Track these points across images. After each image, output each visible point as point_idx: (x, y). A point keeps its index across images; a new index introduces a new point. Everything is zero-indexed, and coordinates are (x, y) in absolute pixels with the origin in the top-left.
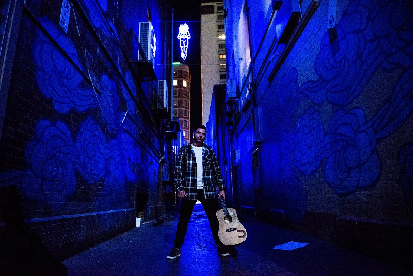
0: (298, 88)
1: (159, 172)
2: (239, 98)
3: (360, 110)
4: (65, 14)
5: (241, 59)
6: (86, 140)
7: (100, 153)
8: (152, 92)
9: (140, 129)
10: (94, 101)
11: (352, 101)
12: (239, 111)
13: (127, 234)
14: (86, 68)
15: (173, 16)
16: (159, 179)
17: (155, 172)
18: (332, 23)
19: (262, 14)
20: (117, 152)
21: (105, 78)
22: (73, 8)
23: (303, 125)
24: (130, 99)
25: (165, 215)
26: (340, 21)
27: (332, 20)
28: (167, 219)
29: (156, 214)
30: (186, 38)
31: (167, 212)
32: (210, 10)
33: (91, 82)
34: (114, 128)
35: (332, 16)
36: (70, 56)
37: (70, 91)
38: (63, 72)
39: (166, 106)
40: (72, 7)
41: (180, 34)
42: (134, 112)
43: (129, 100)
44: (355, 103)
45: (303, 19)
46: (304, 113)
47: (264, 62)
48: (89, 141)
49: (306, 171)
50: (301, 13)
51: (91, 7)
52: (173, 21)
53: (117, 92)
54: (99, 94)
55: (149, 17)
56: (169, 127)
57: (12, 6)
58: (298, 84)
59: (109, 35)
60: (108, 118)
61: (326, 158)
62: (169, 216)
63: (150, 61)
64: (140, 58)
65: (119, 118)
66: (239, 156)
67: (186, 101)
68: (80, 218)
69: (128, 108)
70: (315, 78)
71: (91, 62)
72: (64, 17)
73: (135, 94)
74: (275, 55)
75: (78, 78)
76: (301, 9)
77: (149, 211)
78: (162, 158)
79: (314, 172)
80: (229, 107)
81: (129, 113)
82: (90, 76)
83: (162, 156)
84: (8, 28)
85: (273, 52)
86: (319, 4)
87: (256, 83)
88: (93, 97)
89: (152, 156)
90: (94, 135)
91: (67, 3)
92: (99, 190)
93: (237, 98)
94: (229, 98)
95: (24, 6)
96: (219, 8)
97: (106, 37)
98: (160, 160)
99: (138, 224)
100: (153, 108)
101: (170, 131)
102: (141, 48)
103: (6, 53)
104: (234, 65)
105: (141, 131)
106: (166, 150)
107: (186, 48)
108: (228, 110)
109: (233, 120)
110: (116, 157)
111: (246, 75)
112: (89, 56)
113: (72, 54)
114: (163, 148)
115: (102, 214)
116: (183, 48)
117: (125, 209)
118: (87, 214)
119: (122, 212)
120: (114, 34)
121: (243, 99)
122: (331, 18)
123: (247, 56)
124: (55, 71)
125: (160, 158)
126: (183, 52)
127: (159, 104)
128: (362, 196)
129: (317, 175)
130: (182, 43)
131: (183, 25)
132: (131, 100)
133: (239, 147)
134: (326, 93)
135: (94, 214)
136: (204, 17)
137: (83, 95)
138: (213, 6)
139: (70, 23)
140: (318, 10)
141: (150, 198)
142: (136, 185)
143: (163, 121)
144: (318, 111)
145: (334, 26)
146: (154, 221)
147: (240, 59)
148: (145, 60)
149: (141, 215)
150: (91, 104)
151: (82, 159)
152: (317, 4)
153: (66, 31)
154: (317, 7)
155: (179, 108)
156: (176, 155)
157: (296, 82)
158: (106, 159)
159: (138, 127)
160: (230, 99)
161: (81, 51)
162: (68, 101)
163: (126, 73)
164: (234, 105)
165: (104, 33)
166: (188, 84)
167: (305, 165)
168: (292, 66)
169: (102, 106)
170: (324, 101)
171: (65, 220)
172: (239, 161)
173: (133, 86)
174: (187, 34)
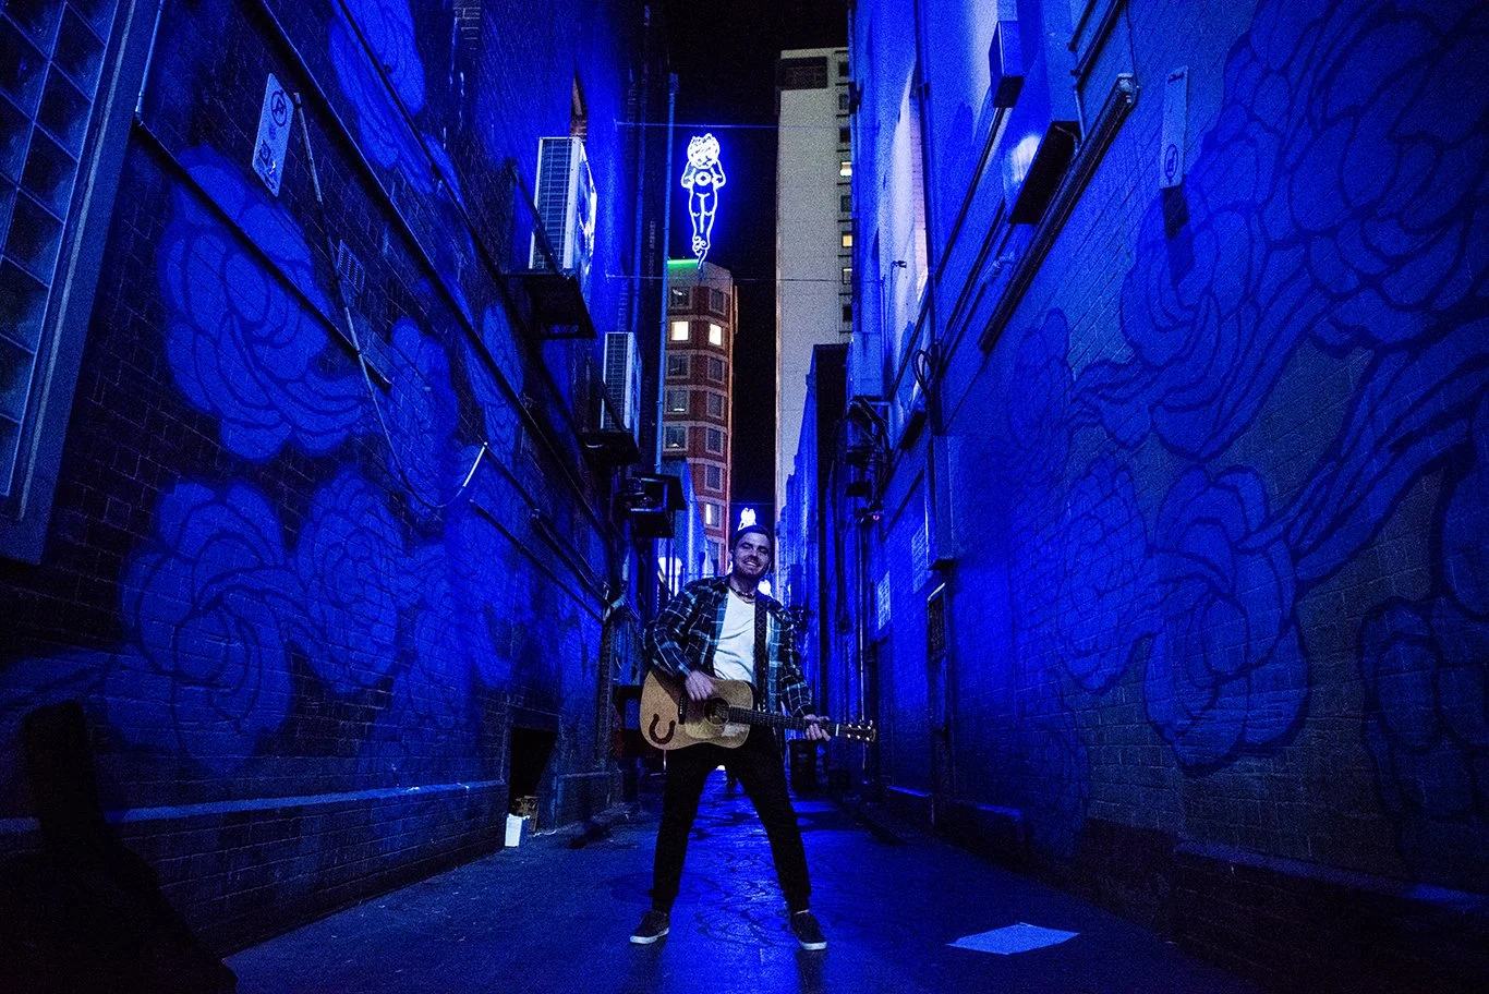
0: (1068, 384)
1: (602, 654)
2: (891, 398)
3: (1250, 476)
4: (272, 133)
5: (900, 263)
6: (331, 547)
7: (381, 588)
8: (581, 371)
9: (531, 504)
10: (364, 415)
11: (1228, 445)
12: (891, 447)
13: (469, 871)
14: (340, 306)
15: (672, 99)
16: (601, 680)
17: (585, 652)
18: (1172, 170)
19: (965, 112)
20: (444, 586)
21: (407, 335)
22: (301, 110)
23: (1082, 515)
24: (500, 400)
25: (619, 808)
26: (1196, 167)
27: (1171, 161)
28: (625, 822)
29: (585, 801)
30: (711, 184)
31: (629, 797)
32: (813, 76)
33: (357, 353)
34: (434, 504)
35: (1173, 146)
36: (285, 269)
37: (282, 383)
38: (260, 325)
39: (632, 424)
40: (296, 106)
41: (691, 168)
42: (511, 445)
43: (494, 405)
44: (1235, 453)
45: (1087, 147)
46: (1089, 473)
47: (969, 281)
48: (345, 549)
49: (1088, 675)
50: (1081, 124)
51: (366, 102)
52: (671, 125)
53: (450, 379)
54: (385, 389)
55: (579, 112)
56: (643, 496)
57: (96, 125)
58: (1070, 369)
59: (429, 189)
60: (415, 468)
61: (1150, 635)
62: (634, 811)
63: (574, 272)
64: (536, 260)
65: (454, 468)
66: (887, 606)
67: (720, 396)
68: (299, 809)
69: (491, 433)
70: (1120, 353)
71: (359, 284)
72: (269, 142)
73: (515, 384)
74: (1002, 264)
75: (312, 340)
76: (1083, 110)
77: (559, 793)
78: (616, 605)
79: (1112, 681)
80: (855, 428)
81: (495, 452)
82: (353, 332)
83: (613, 598)
84: (78, 195)
85: (994, 253)
86: (1137, 100)
87: (944, 353)
88: (364, 400)
89: (573, 596)
90: (361, 531)
91: (281, 94)
92: (371, 715)
93: (885, 401)
94: (857, 398)
95: (135, 123)
96: (844, 69)
97: (415, 194)
98: (609, 612)
99: (513, 837)
100: (584, 430)
101: (647, 510)
102: (542, 226)
103: (70, 275)
104: (879, 283)
105: (536, 513)
106: (629, 576)
107: (707, 219)
108: (852, 443)
109: (870, 476)
110: (441, 604)
111: (915, 321)
112: (353, 263)
113: (294, 264)
114: (621, 570)
115: (378, 799)
116: (697, 219)
117: (465, 781)
118: (324, 799)
119: (454, 793)
120: (444, 182)
121: (902, 405)
122: (1171, 151)
123: (918, 254)
124: (232, 322)
125: (605, 605)
126: (698, 234)
127: (605, 416)
128: (1253, 777)
129: (1122, 693)
130: (696, 200)
131: (699, 138)
132: (503, 406)
133: (887, 575)
134: (1151, 410)
135: (353, 797)
136: (791, 100)
137: (328, 398)
138: (823, 61)
139: (288, 161)
140: (1133, 119)
141: (564, 747)
142: (512, 699)
143: (624, 474)
144: (1126, 467)
145: (1177, 180)
146: (573, 828)
147: (894, 263)
148: (555, 270)
149: (526, 806)
150: (355, 424)
151: (314, 610)
152: (1129, 101)
153: (273, 187)
154: (1129, 109)
155: (693, 423)
156: (673, 593)
157: (1064, 363)
158: (401, 611)
159: (526, 496)
160: (859, 405)
161: (327, 249)
162: (274, 416)
163: (488, 314)
164: (874, 425)
165: (408, 182)
166: (726, 335)
167: (1087, 654)
168: (1053, 305)
169: (395, 430)
170: (1143, 437)
171: (245, 816)
172: (888, 624)
173: (510, 354)
174: (712, 170)
